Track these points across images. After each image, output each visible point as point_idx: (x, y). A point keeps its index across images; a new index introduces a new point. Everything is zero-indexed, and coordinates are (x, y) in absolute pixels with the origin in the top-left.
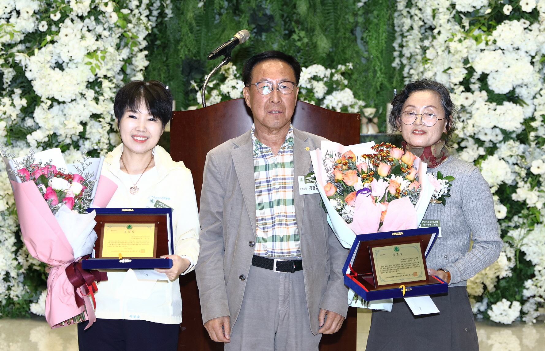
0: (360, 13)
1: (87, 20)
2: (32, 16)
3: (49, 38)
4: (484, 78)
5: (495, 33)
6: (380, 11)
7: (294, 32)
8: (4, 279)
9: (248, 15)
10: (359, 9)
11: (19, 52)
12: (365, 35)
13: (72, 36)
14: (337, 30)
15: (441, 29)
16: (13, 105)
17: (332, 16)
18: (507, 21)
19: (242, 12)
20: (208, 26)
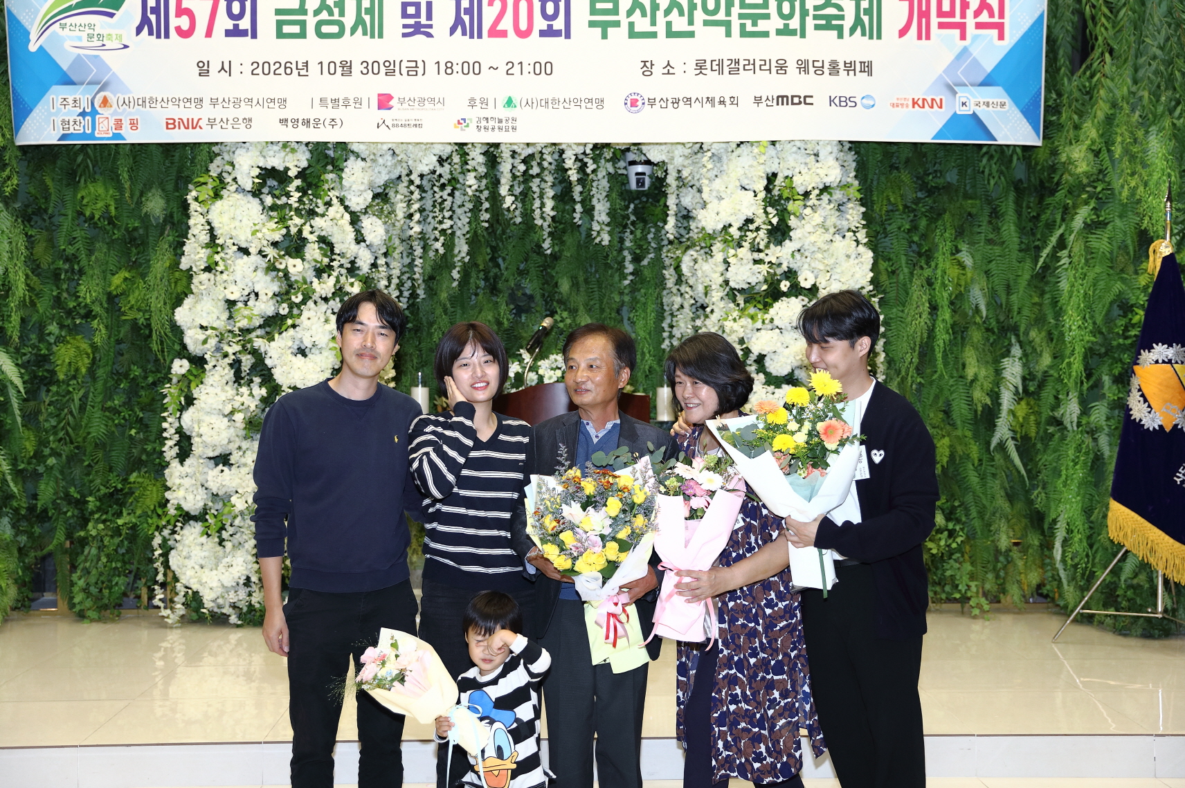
0: (626, 291)
1: (331, 302)
2: (272, 298)
3: (289, 322)
4: (761, 359)
5: (772, 311)
6: (647, 289)
7: (556, 312)
8: (244, 584)
9: (506, 295)
10: (625, 287)
11: (257, 337)
12: (632, 315)
13: (314, 320)
14: (602, 310)
15: (714, 307)
16: (251, 394)
17: (596, 295)
18: (784, 298)
19: (500, 292)
20: (463, 307)
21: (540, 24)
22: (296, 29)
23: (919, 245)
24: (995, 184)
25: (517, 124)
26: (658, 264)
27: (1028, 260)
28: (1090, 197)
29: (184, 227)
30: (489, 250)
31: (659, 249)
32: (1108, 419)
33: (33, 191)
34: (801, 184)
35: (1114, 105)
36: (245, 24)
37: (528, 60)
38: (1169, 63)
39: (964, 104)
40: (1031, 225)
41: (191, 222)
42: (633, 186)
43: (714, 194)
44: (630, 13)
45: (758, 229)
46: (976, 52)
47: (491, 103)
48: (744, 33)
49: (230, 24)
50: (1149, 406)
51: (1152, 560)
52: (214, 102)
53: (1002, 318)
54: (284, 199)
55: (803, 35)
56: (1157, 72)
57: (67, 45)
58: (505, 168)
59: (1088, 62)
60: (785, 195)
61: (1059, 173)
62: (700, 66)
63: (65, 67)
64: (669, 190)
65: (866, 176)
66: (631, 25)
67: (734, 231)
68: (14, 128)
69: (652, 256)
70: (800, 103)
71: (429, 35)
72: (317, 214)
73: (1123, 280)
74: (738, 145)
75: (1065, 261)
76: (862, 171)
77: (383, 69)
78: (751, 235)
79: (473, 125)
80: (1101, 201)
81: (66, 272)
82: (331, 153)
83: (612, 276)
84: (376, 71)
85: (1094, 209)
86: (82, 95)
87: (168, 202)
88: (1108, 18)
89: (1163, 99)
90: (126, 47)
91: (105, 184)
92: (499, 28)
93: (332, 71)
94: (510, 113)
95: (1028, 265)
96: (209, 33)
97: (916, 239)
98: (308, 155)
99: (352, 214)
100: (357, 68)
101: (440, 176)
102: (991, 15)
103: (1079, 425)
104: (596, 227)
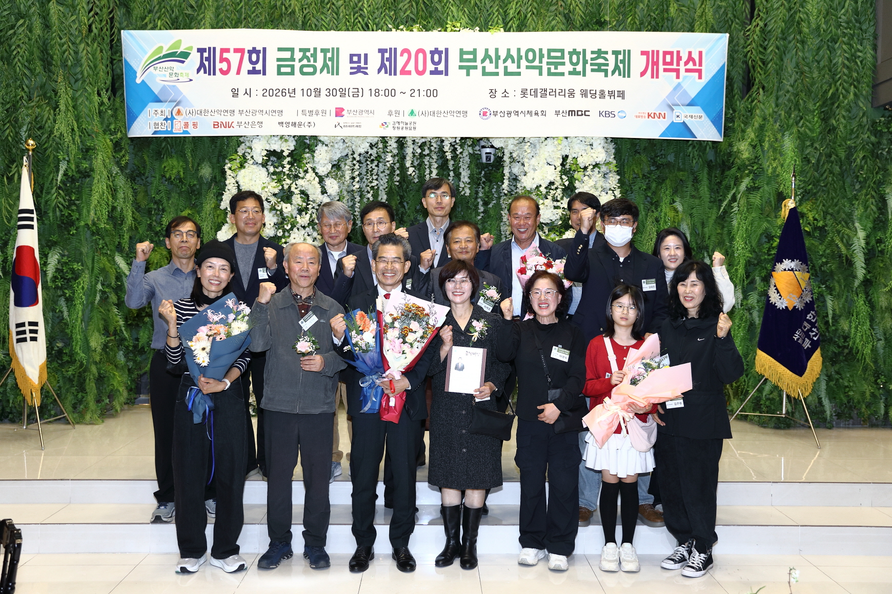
2: (273, 226)
6: (492, 221)
21: (430, 67)
22: (288, 70)
23: (652, 198)
24: (696, 163)
25: (416, 126)
26: (498, 207)
27: (715, 208)
28: (750, 172)
29: (222, 184)
30: (398, 198)
31: (499, 198)
32: (758, 302)
33: (137, 163)
34: (582, 162)
35: (764, 119)
36: (259, 67)
37: (423, 89)
38: (797, 95)
39: (678, 116)
40: (716, 187)
41: (227, 182)
42: (484, 160)
43: (531, 167)
44: (483, 61)
45: (557, 188)
46: (685, 86)
47: (401, 113)
48: (550, 74)
49: (250, 67)
50: (780, 295)
51: (779, 384)
52: (241, 112)
53: (699, 242)
54: (280, 169)
55: (584, 75)
56: (789, 100)
57: (158, 79)
58: (409, 151)
59: (750, 93)
60: (573, 169)
61: (733, 157)
62: (524, 92)
63: (156, 92)
64: (505, 164)
65: (621, 156)
66: (484, 68)
67: (542, 189)
68: (127, 127)
69: (494, 202)
70: (582, 115)
71: (366, 73)
72: (299, 178)
73: (768, 221)
74: (546, 139)
75: (736, 209)
76: (618, 155)
77: (338, 93)
78: (552, 192)
79: (391, 126)
80: (756, 176)
81: (155, 210)
82: (308, 141)
83: (471, 214)
84: (334, 94)
85: (752, 179)
86: (166, 108)
87: (213, 169)
88: (761, 69)
89: (793, 116)
90: (191, 80)
91: (177, 159)
92: (407, 69)
93: (309, 94)
94: (412, 119)
95: (715, 210)
96: (238, 73)
97: (649, 194)
98: (294, 143)
99: (320, 177)
100: (324, 92)
101: (371, 155)
102: (695, 64)
103: (742, 305)
104: (462, 185)
